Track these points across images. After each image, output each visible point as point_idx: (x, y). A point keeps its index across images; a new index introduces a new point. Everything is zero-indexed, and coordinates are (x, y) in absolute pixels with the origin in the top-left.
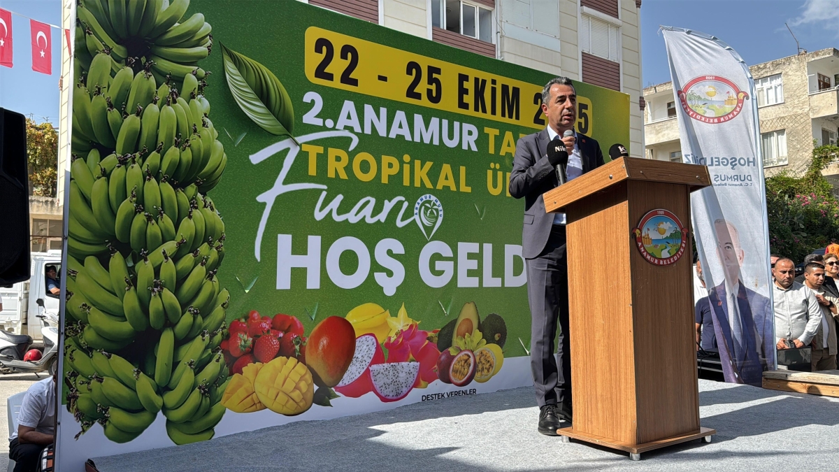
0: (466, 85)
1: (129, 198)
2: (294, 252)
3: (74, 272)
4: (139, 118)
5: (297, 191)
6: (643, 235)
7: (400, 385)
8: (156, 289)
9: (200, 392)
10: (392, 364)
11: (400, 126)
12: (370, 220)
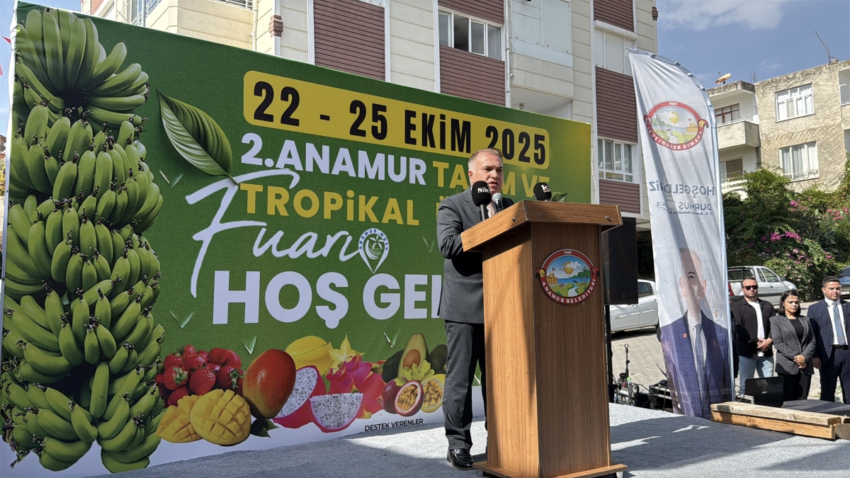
0: (413, 121)
1: (65, 240)
2: (232, 287)
3: (10, 311)
4: (75, 165)
5: (236, 228)
6: (548, 274)
7: (342, 416)
8: (91, 326)
9: (135, 423)
10: (334, 395)
11: (344, 163)
12: (311, 255)
